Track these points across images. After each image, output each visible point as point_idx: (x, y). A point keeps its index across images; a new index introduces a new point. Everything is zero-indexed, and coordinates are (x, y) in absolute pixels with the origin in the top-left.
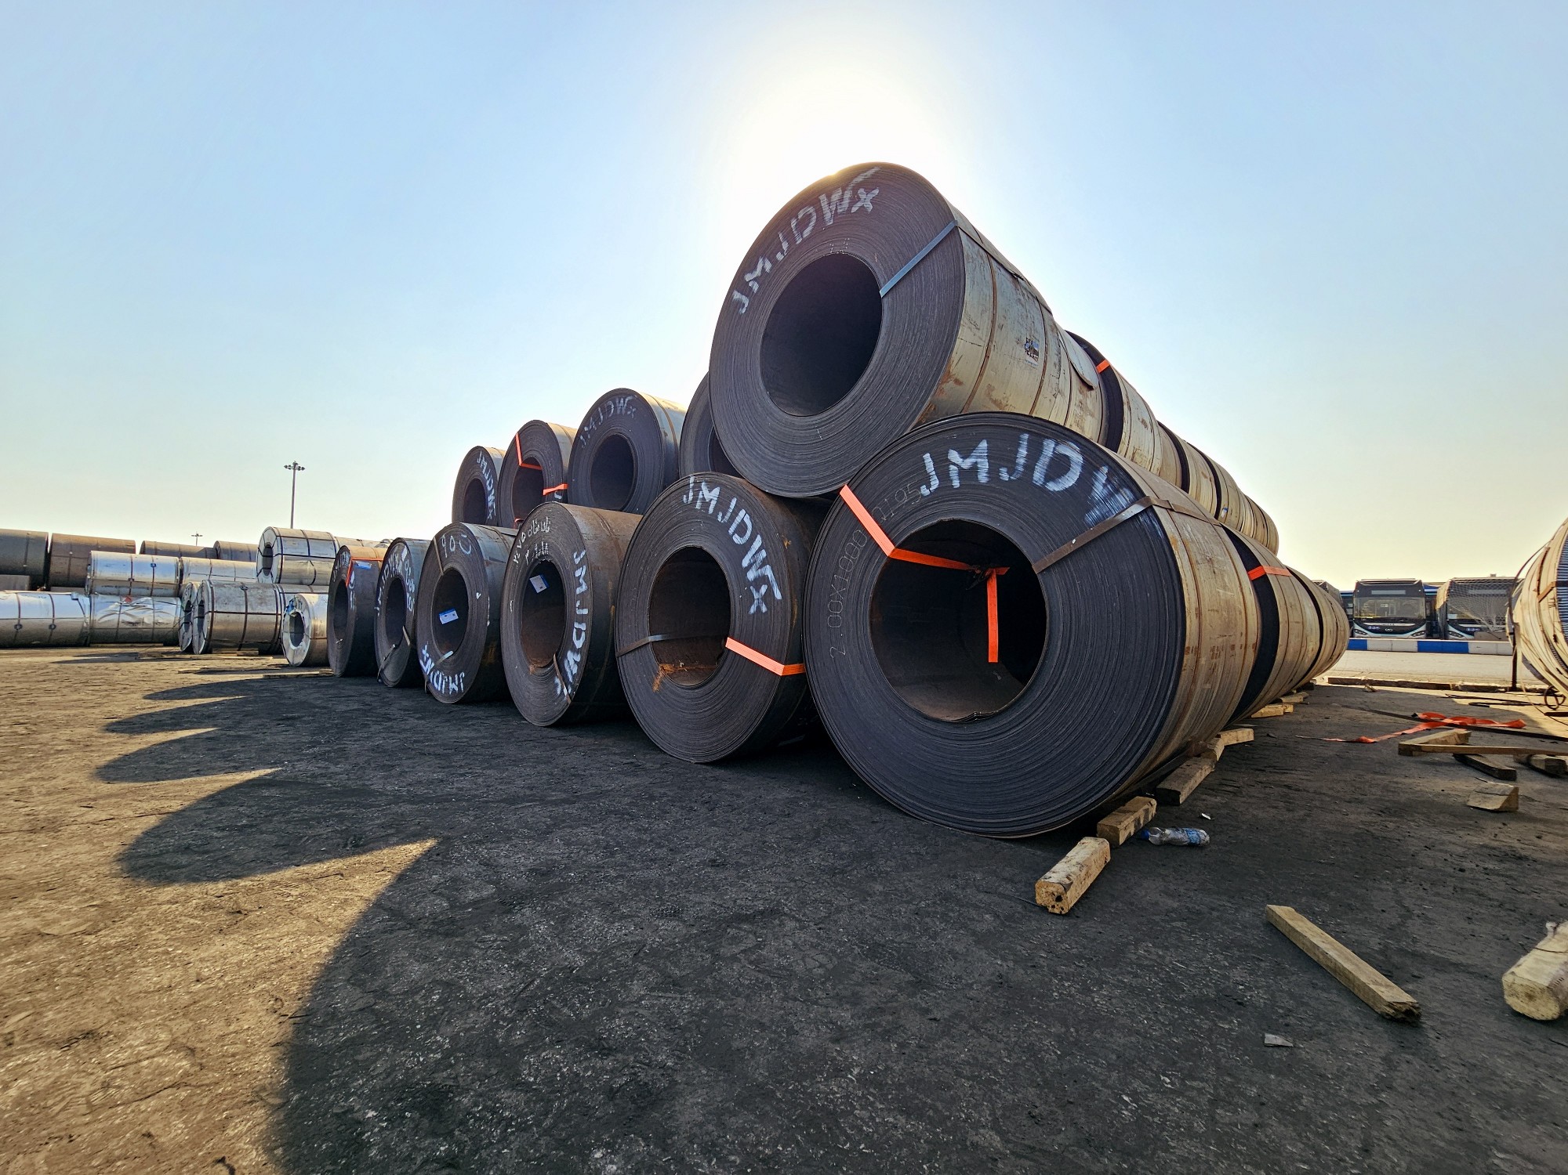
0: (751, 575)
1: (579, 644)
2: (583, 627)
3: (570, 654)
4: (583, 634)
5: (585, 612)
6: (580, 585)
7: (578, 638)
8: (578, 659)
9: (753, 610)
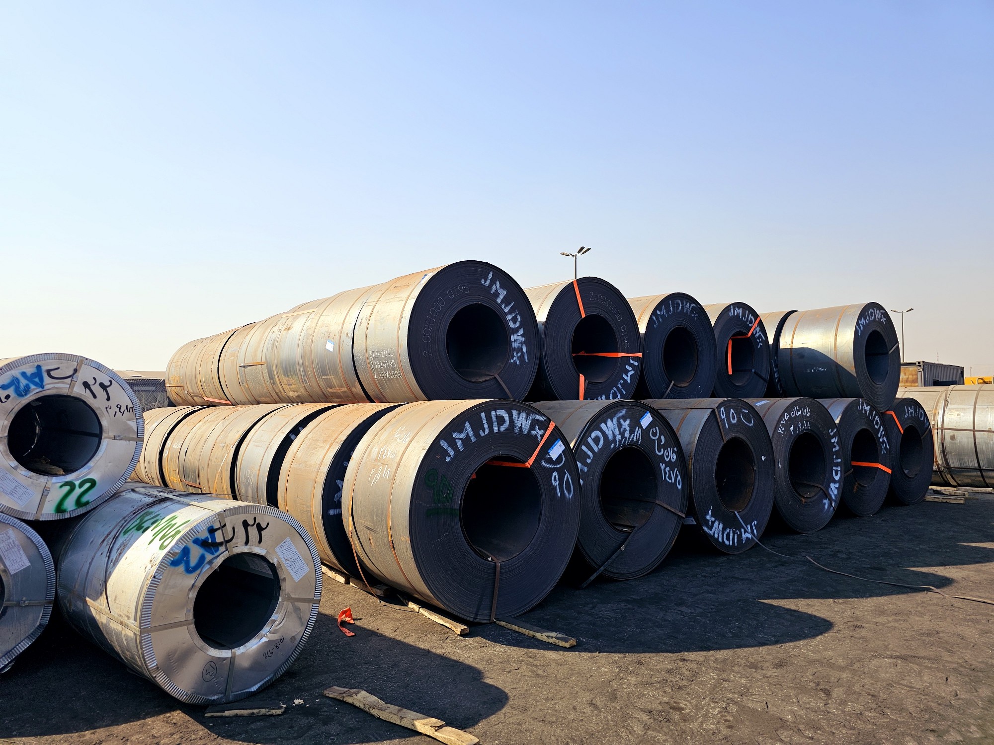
0: (881, 440)
1: (837, 478)
2: (839, 469)
3: (832, 485)
4: (839, 472)
5: (839, 460)
6: (835, 447)
7: (836, 475)
8: (837, 485)
9: (883, 452)
